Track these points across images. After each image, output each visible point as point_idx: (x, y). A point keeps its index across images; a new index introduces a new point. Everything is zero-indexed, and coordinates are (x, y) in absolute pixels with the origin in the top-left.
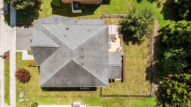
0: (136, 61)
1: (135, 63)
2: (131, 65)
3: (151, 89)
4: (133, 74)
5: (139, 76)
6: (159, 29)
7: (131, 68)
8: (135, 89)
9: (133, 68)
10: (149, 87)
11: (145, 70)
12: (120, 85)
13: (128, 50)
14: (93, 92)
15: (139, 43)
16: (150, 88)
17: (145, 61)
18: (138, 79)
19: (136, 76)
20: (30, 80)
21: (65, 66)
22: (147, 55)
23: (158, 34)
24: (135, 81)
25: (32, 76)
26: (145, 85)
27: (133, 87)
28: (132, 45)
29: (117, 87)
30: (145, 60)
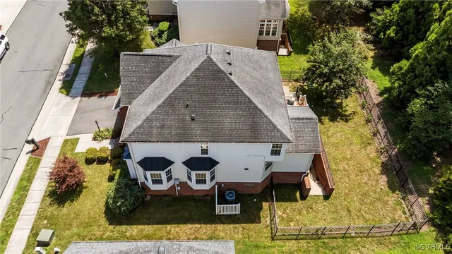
0: (348, 153)
1: (349, 156)
2: (341, 161)
3: (409, 210)
4: (350, 180)
5: (366, 183)
6: (378, 91)
7: (341, 167)
8: (367, 217)
9: (346, 167)
10: (405, 206)
11: (377, 170)
12: (322, 206)
13: (325, 132)
14: (252, 226)
15: (346, 119)
16: (406, 209)
17: (371, 151)
18: (368, 192)
19: (359, 184)
20: (81, 196)
21: (192, 75)
22: (372, 139)
23: (380, 99)
24: (360, 197)
25: (89, 185)
26: (391, 202)
27: (359, 211)
28: (331, 123)
29: (315, 211)
30: (369, 148)
